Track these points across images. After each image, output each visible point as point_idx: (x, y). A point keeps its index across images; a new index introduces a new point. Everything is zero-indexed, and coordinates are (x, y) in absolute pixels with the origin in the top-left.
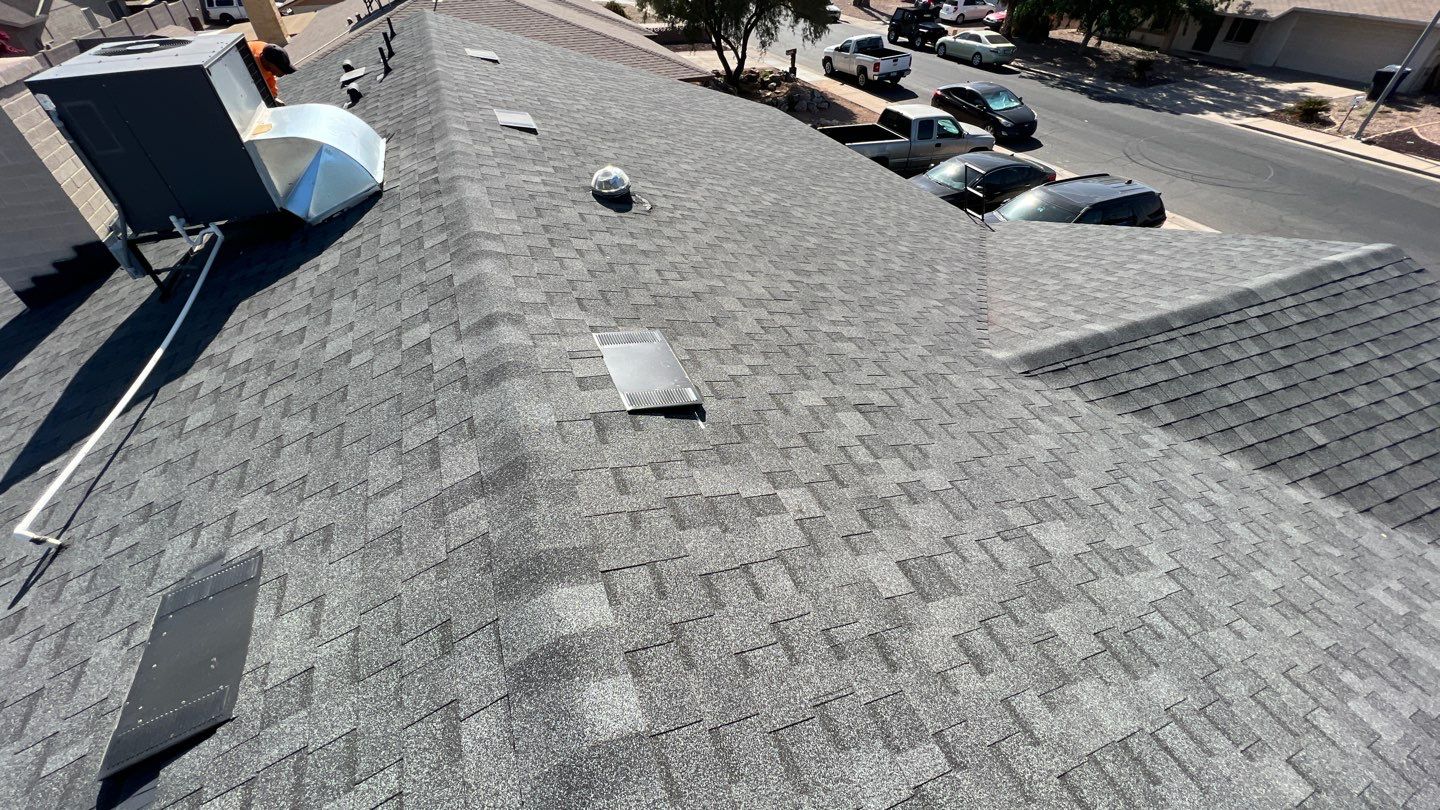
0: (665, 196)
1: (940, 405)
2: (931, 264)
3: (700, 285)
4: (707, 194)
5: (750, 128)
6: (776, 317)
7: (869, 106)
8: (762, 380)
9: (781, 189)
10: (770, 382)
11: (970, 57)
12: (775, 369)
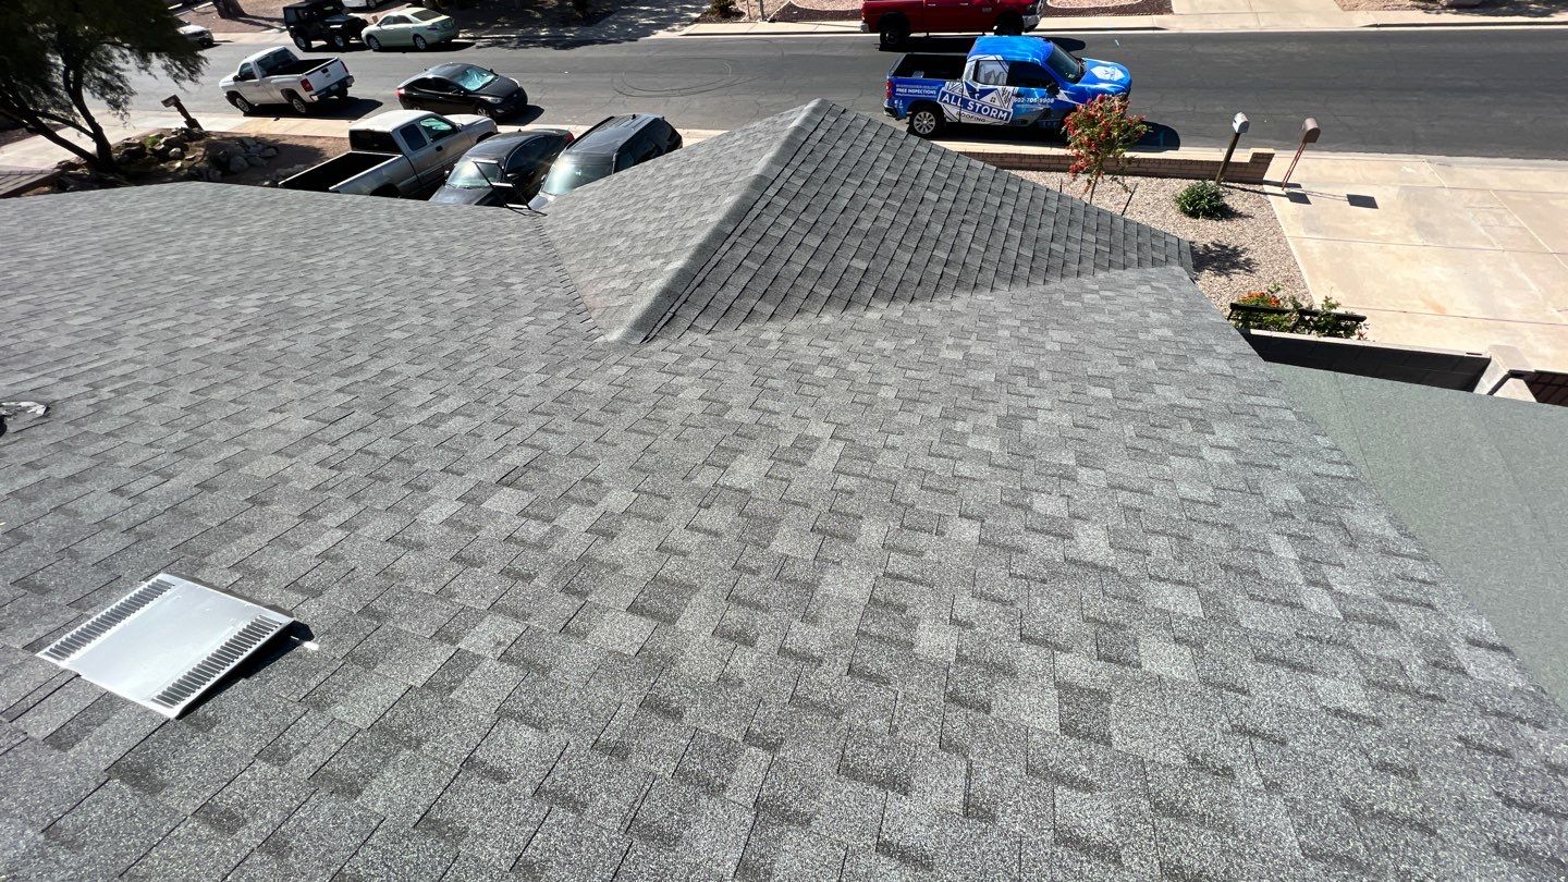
0: (64, 379)
1: (585, 421)
2: (500, 281)
3: (205, 469)
4: (143, 342)
5: (168, 223)
6: (345, 444)
7: (331, 134)
8: (367, 531)
9: (262, 283)
10: (380, 527)
11: (411, 42)
12: (378, 507)
